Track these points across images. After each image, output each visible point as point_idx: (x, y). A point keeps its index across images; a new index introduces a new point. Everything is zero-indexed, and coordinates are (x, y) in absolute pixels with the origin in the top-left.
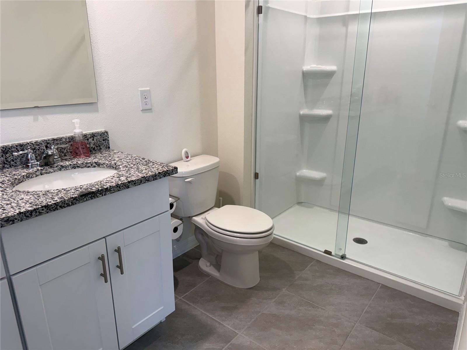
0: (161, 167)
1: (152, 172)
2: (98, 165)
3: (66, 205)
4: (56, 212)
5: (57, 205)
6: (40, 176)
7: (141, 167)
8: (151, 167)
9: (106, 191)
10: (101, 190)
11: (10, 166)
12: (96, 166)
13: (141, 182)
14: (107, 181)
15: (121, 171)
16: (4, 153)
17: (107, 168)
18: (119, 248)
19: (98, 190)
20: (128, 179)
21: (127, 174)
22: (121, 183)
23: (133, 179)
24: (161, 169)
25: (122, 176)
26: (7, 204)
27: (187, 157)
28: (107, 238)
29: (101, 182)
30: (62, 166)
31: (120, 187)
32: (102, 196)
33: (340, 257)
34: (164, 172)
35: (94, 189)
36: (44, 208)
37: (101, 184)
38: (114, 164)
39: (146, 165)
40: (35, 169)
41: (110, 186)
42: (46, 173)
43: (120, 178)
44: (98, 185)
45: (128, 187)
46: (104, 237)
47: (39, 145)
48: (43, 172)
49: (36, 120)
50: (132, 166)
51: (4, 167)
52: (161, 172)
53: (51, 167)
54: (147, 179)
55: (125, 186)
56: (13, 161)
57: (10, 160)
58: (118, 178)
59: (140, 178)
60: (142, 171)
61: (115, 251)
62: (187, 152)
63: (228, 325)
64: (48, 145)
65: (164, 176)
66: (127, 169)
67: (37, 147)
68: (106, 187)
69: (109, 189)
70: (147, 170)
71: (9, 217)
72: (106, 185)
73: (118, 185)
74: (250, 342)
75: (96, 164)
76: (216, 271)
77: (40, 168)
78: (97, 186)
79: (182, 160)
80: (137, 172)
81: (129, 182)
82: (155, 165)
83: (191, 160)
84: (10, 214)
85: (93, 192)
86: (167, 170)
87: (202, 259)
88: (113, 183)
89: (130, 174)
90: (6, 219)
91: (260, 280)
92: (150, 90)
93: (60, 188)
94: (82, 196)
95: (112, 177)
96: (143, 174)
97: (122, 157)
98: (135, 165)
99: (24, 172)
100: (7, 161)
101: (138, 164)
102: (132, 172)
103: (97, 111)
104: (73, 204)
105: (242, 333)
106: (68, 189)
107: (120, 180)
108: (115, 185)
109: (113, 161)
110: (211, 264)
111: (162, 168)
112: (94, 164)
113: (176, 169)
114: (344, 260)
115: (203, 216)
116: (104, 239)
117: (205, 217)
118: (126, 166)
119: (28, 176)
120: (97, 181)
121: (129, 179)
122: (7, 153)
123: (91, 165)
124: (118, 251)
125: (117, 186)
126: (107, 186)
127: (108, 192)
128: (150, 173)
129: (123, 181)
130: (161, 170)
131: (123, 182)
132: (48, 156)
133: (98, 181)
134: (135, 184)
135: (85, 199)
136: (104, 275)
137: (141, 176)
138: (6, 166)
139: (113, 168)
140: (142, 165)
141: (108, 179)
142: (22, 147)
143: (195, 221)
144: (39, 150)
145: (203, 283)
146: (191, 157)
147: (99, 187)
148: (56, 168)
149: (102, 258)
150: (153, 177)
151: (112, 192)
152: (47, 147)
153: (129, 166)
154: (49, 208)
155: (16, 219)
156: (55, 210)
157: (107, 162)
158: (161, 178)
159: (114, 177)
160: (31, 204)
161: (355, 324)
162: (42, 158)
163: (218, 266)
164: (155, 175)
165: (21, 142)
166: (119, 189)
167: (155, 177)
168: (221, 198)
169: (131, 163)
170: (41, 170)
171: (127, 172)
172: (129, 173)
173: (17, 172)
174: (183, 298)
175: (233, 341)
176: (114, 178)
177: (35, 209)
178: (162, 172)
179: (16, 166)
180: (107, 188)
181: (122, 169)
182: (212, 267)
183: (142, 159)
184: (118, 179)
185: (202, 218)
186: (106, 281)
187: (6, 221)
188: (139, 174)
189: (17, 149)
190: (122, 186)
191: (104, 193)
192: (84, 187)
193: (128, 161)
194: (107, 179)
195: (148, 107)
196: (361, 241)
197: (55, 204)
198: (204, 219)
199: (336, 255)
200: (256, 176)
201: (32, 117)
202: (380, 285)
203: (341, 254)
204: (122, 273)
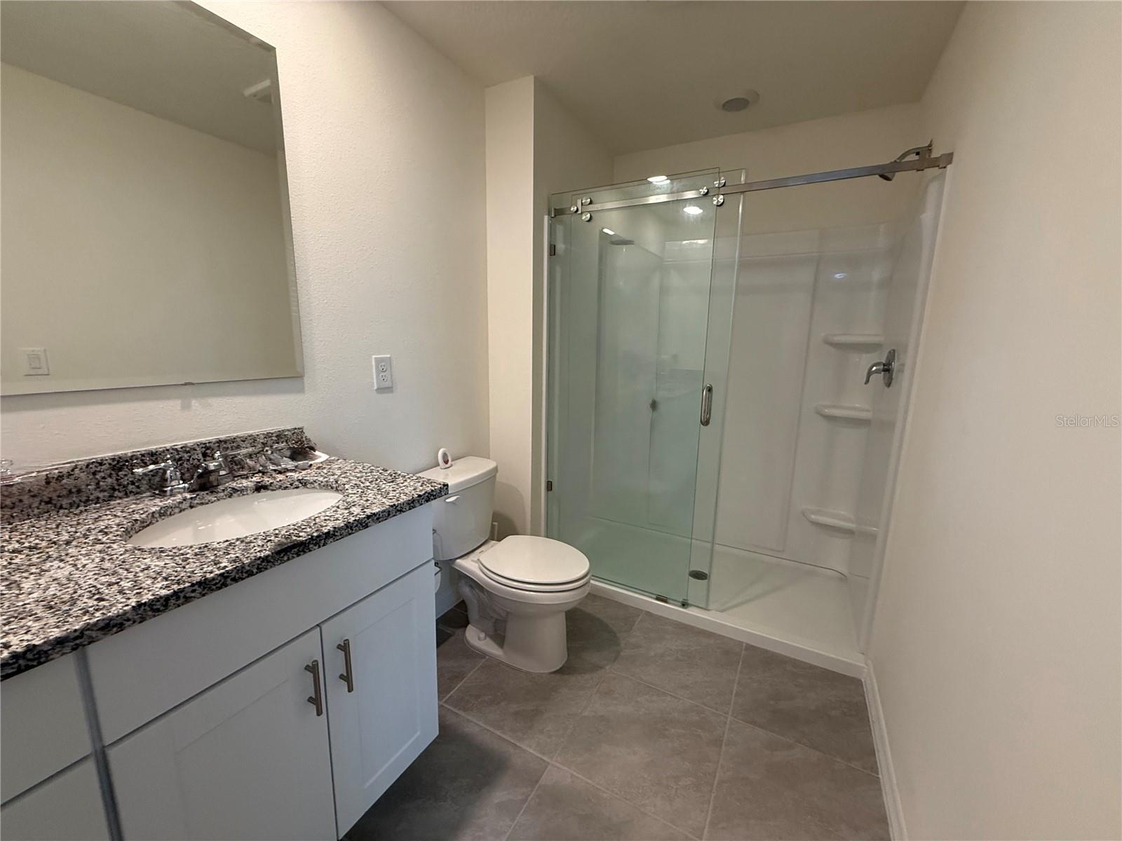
0: (420, 484)
1: (406, 494)
2: (304, 483)
3: (245, 575)
4: (224, 590)
5: (228, 577)
6: (189, 511)
7: (384, 486)
8: (402, 485)
9: (326, 538)
10: (318, 536)
11: (126, 494)
12: (300, 485)
13: (389, 515)
14: (327, 518)
15: (350, 496)
16: (113, 470)
17: (321, 488)
18: (347, 643)
19: (312, 536)
20: (365, 510)
21: (362, 501)
22: (353, 519)
23: (376, 510)
24: (421, 488)
25: (353, 505)
26: (110, 584)
27: (446, 462)
28: (324, 627)
29: (315, 520)
30: (233, 489)
31: (351, 528)
32: (319, 547)
33: (680, 604)
34: (427, 495)
35: (303, 536)
36: (196, 587)
37: (316, 524)
38: (334, 482)
39: (392, 482)
40: (179, 497)
41: (335, 528)
42: (202, 504)
43: (351, 510)
44: (310, 527)
45: (367, 526)
46: (317, 625)
47: (189, 452)
48: (196, 502)
49: (186, 407)
50: (368, 484)
51: (111, 496)
52: (421, 493)
53: (212, 492)
54: (399, 508)
55: (361, 524)
56: (133, 483)
57: (126, 483)
58: (346, 509)
59: (388, 507)
60: (388, 493)
61: (339, 647)
62: (445, 455)
63: (530, 747)
64: (208, 451)
65: (427, 501)
66: (360, 490)
67: (186, 455)
68: (326, 531)
69: (331, 533)
70: (398, 491)
71: (111, 619)
72: (325, 525)
73: (349, 525)
74: (572, 776)
75: (300, 482)
76: (496, 646)
77: (188, 496)
78: (309, 530)
79: (439, 465)
80: (379, 497)
81: (368, 517)
82: (409, 481)
83: (451, 466)
84: (114, 611)
85: (302, 544)
86: (432, 491)
87: (470, 627)
88: (338, 522)
89: (368, 500)
90: (102, 624)
92: (390, 358)
93: (232, 536)
94: (278, 553)
95: (335, 508)
96: (391, 499)
97: (346, 468)
98: (372, 481)
99: (156, 505)
100: (119, 485)
101: (377, 480)
102: (371, 495)
103: (301, 390)
104: (260, 570)
105: (556, 761)
106: (248, 540)
107: (351, 513)
108: (342, 525)
109: (332, 477)
110: (487, 635)
111: (422, 486)
112: (297, 483)
113: (446, 487)
114: (686, 608)
115: (474, 556)
116: (318, 628)
117: (478, 560)
118: (358, 486)
119: (164, 513)
120: (307, 517)
121: (368, 512)
122: (120, 469)
123: (291, 485)
124: (344, 647)
125: (347, 527)
126: (329, 528)
127: (331, 540)
128: (404, 498)
129: (356, 515)
130: (421, 491)
131: (357, 518)
132: (207, 472)
133: (310, 518)
134: (378, 519)
135: (286, 558)
136: (316, 701)
137: (388, 504)
138: (117, 493)
139: (332, 488)
140: (385, 482)
141: (328, 514)
142: (154, 457)
143: (460, 566)
144: (188, 460)
145: (478, 669)
146: (452, 461)
147: (314, 531)
148: (222, 494)
149: (313, 669)
150: (409, 504)
151: (338, 538)
152: (205, 455)
153: (362, 485)
154: (206, 586)
155: (128, 620)
156: (220, 588)
157: (321, 479)
158: (422, 504)
159: (338, 507)
160: (166, 579)
161: (727, 718)
162: (195, 477)
163: (499, 637)
164: (413, 501)
165: (153, 448)
166: (350, 531)
167: (412, 505)
168: (496, 523)
169: (365, 480)
170: (191, 498)
171: (361, 496)
172: (365, 499)
173: (141, 506)
175: (542, 781)
176: (338, 510)
177: (176, 593)
178: (424, 494)
179: (137, 493)
180: (328, 532)
181: (350, 491)
182: (488, 639)
183: (383, 470)
184: (347, 511)
185: (473, 561)
186: (319, 713)
187: (102, 629)
188: (384, 500)
189: (142, 460)
190: (357, 526)
191: (323, 542)
192: (283, 532)
193: (359, 475)
194: (324, 512)
195: (387, 384)
196: (699, 575)
197: (222, 575)
198: (476, 562)
199: (674, 602)
200: (549, 486)
201: (178, 402)
202: (744, 645)
203: (681, 600)
204: (350, 689)
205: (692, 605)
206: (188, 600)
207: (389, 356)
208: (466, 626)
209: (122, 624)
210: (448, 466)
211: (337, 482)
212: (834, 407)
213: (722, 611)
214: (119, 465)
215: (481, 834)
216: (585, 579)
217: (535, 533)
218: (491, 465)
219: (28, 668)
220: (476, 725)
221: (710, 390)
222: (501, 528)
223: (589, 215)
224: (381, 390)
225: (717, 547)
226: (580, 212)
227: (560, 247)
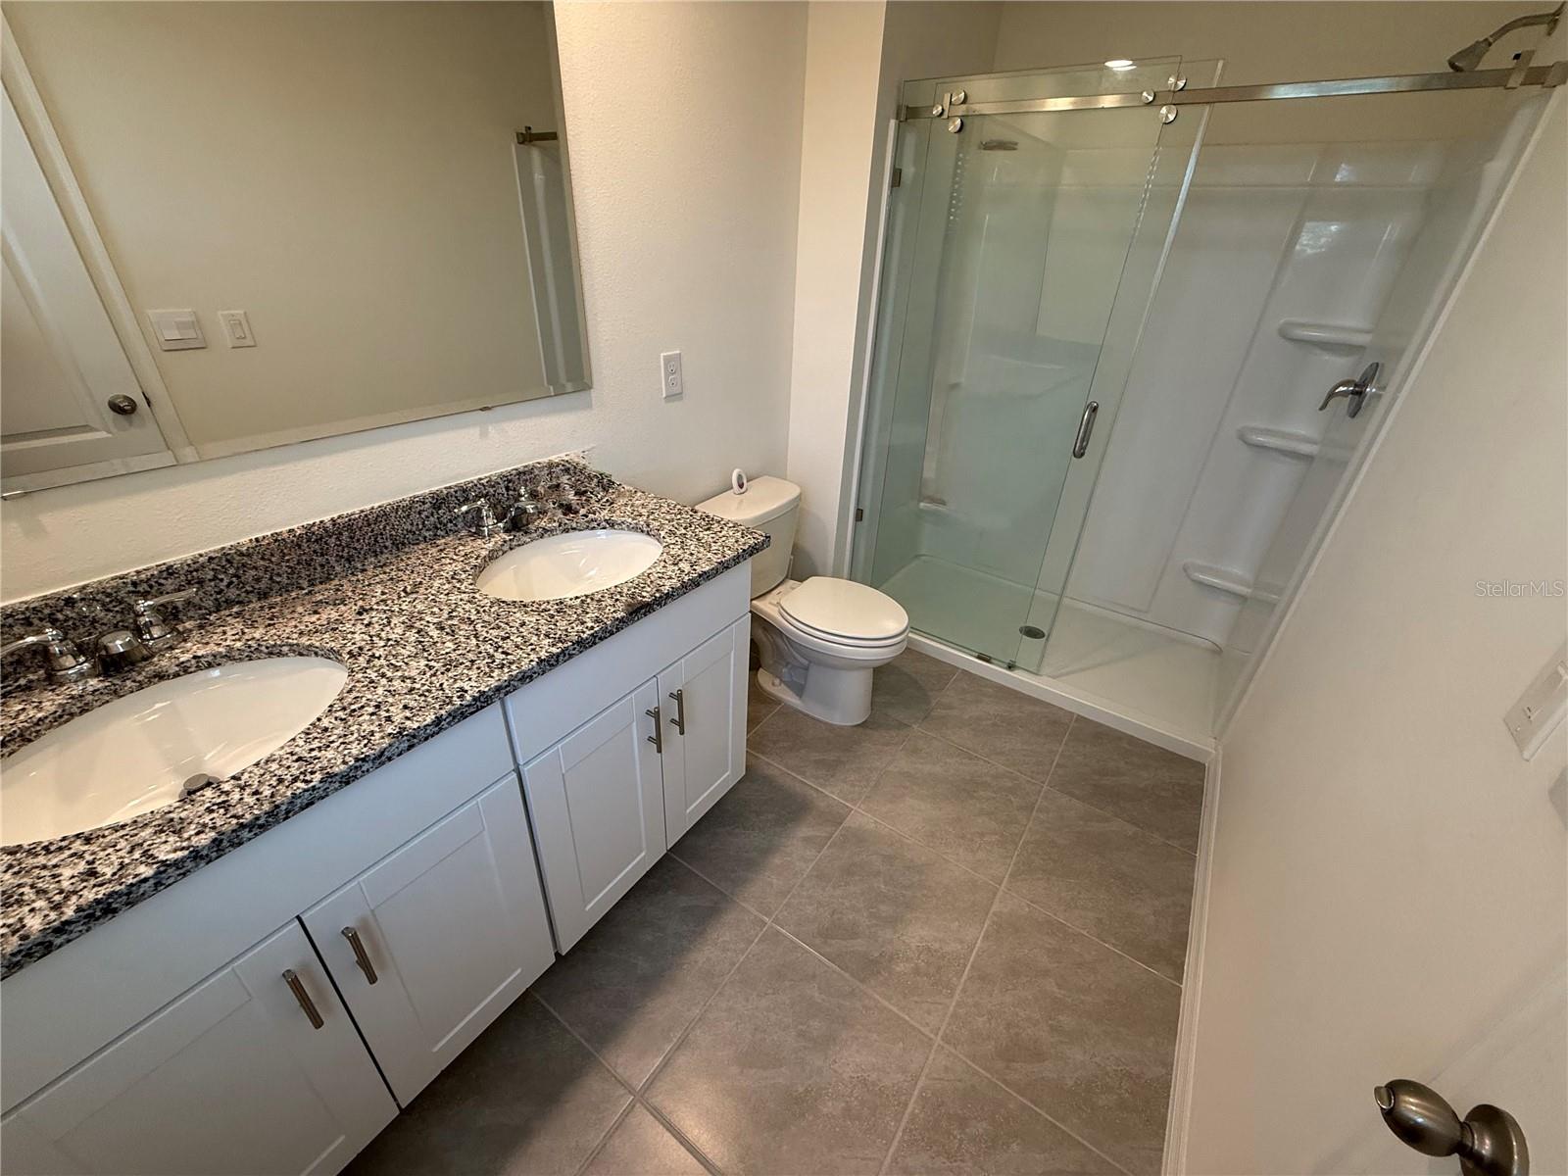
0: (739, 534)
1: (729, 547)
2: (611, 524)
3: (609, 635)
6: (510, 553)
7: (701, 534)
8: (721, 535)
9: (666, 598)
10: (661, 597)
11: (447, 533)
12: (608, 526)
13: (717, 573)
14: (660, 575)
15: (671, 546)
16: (434, 508)
17: (629, 530)
18: (680, 693)
19: (654, 596)
20: (695, 567)
21: (687, 555)
22: (686, 577)
23: (704, 567)
24: (742, 539)
25: (680, 560)
26: (503, 639)
28: (659, 676)
29: (649, 577)
30: (544, 529)
31: (685, 587)
32: (660, 607)
33: (1005, 665)
35: (647, 597)
37: (652, 581)
38: (644, 525)
39: (708, 529)
40: (498, 539)
41: (672, 587)
42: (519, 545)
43: (680, 565)
44: (649, 585)
45: (698, 585)
46: (654, 676)
47: (493, 486)
48: (514, 542)
49: (484, 434)
50: (683, 530)
51: (435, 535)
53: (526, 533)
54: (726, 565)
55: (694, 584)
56: (451, 522)
57: (445, 521)
58: (674, 564)
59: (715, 563)
60: (710, 546)
61: (675, 697)
62: (740, 477)
63: (833, 793)
64: (510, 485)
66: (678, 539)
67: (492, 490)
68: (664, 590)
69: (670, 592)
70: (719, 543)
72: (661, 583)
73: (683, 584)
74: (876, 823)
75: (608, 523)
76: (793, 694)
77: (506, 537)
78: (648, 589)
79: (731, 489)
80: (702, 550)
81: (700, 576)
82: (726, 528)
83: (746, 491)
85: (648, 604)
87: (761, 670)
88: (673, 580)
89: (692, 554)
91: (873, 709)
92: (679, 355)
94: (629, 613)
95: (663, 562)
96: (715, 553)
98: (686, 527)
99: (483, 547)
100: (440, 524)
102: (692, 547)
103: (589, 406)
104: (618, 630)
105: (859, 808)
106: (598, 598)
107: (681, 570)
108: (678, 584)
110: (782, 681)
111: (743, 536)
112: (604, 523)
114: (1011, 671)
115: (773, 597)
116: (655, 679)
117: (777, 603)
118: (674, 534)
119: (491, 557)
120: (640, 573)
121: (699, 570)
122: (439, 507)
123: (598, 525)
124: (679, 697)
125: (682, 586)
126: (666, 587)
127: (670, 599)
128: (730, 554)
129: (687, 573)
130: (743, 543)
131: (689, 577)
133: (643, 574)
134: (708, 577)
135: (637, 619)
136: (657, 741)
137: (714, 559)
138: (439, 532)
139: (642, 531)
140: (701, 529)
141: (658, 569)
142: (466, 493)
143: (762, 609)
144: (494, 495)
146: (748, 481)
147: (653, 590)
148: (535, 535)
149: (656, 715)
151: (676, 598)
152: (508, 490)
153: (678, 532)
155: (535, 673)
156: (591, 646)
157: (630, 520)
158: (745, 560)
159: (665, 561)
162: (507, 514)
164: (738, 557)
165: (462, 482)
166: (685, 591)
167: (736, 560)
169: (678, 524)
170: (510, 540)
171: (683, 548)
172: (689, 552)
173: (468, 548)
175: (846, 824)
176: (668, 566)
177: (562, 650)
178: (748, 548)
179: (458, 535)
181: (668, 540)
182: (783, 685)
183: (691, 510)
184: (676, 568)
185: (770, 603)
186: (660, 751)
188: (709, 555)
189: (456, 497)
191: (663, 602)
192: (625, 591)
193: (668, 517)
194: (654, 567)
195: (676, 390)
196: (1033, 633)
197: (592, 635)
198: (774, 605)
199: (1000, 662)
200: (859, 515)
201: (477, 429)
202: (1074, 715)
203: (1008, 661)
204: (682, 732)
205: (1019, 668)
206: (571, 656)
207: (678, 352)
208: (758, 669)
209: (531, 676)
210: (743, 490)
211: (648, 526)
212: (1268, 432)
213: (1054, 677)
214: (439, 501)
215: (789, 859)
216: (903, 636)
217: (836, 574)
220: (775, 766)
221: (1095, 409)
223: (958, 122)
224: (670, 398)
226: (945, 116)
227: (909, 171)
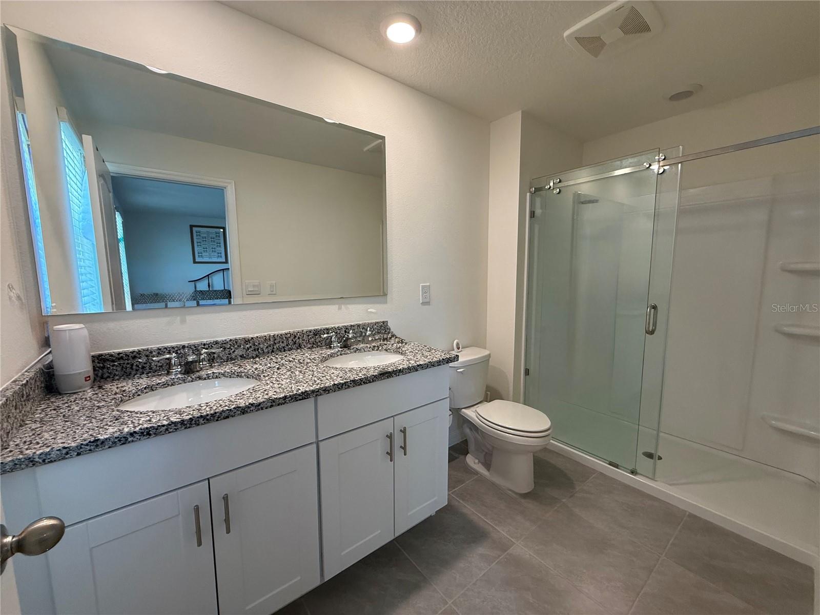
0: (443, 354)
1: (436, 358)
3: (368, 382)
4: (360, 386)
5: (362, 381)
6: (340, 356)
7: (425, 353)
8: (434, 354)
10: (396, 371)
11: (318, 346)
13: (427, 367)
14: (399, 364)
15: (409, 356)
16: (314, 335)
18: (405, 428)
19: (393, 370)
20: (416, 362)
22: (411, 366)
23: (421, 363)
24: (444, 356)
25: (411, 360)
26: (323, 377)
27: (458, 348)
28: (395, 417)
29: (394, 364)
30: (356, 349)
31: (411, 369)
32: (396, 376)
33: (629, 471)
34: (447, 360)
35: (390, 370)
36: (352, 382)
39: (429, 352)
40: (337, 350)
41: (403, 368)
42: (345, 354)
43: (410, 362)
45: (417, 370)
46: (392, 416)
48: (343, 352)
49: (340, 308)
50: (417, 351)
51: (313, 347)
52: (444, 358)
53: (349, 349)
54: (432, 364)
56: (320, 342)
57: (318, 341)
58: (407, 361)
60: (427, 357)
61: (401, 430)
62: (458, 344)
63: (503, 530)
65: (447, 363)
66: (413, 354)
67: (339, 331)
69: (402, 370)
70: (432, 356)
71: (326, 387)
72: (398, 366)
74: (530, 555)
76: (486, 470)
77: (340, 349)
78: (392, 367)
79: (454, 350)
80: (423, 358)
81: (418, 366)
82: (437, 352)
83: (461, 351)
84: (327, 385)
85: (389, 372)
86: (450, 358)
87: (469, 455)
88: (404, 366)
90: (324, 389)
91: (535, 486)
92: (429, 286)
93: (362, 367)
94: (381, 374)
95: (402, 361)
96: (428, 359)
98: (419, 351)
99: (329, 352)
100: (316, 342)
101: (421, 350)
102: (419, 357)
103: (386, 302)
104: (373, 381)
105: (520, 543)
106: (368, 368)
108: (406, 367)
110: (479, 462)
113: (457, 357)
114: (635, 475)
115: (473, 409)
116: (393, 418)
117: (476, 410)
118: (413, 352)
119: (332, 356)
120: (390, 363)
121: (418, 363)
122: (316, 335)
124: (404, 431)
125: (409, 368)
126: (400, 368)
127: (403, 373)
129: (412, 364)
132: (348, 339)
133: (392, 363)
134: (422, 368)
135: (383, 378)
136: (390, 454)
137: (427, 361)
138: (314, 346)
139: (399, 353)
141: (399, 362)
142: (327, 330)
143: (464, 413)
144: (340, 333)
145: (473, 480)
146: (462, 348)
147: (394, 368)
148: (352, 351)
149: (390, 437)
150: (437, 363)
151: (406, 373)
152: (345, 332)
154: (356, 383)
155: (331, 390)
158: (444, 364)
159: (404, 360)
160: (341, 377)
161: (660, 557)
162: (342, 341)
163: (487, 465)
165: (327, 327)
166: (410, 372)
167: (439, 363)
168: (489, 393)
170: (341, 351)
171: (414, 357)
172: (416, 358)
173: (323, 352)
174: (452, 493)
175: (510, 551)
177: (345, 382)
179: (321, 347)
180: (400, 370)
181: (409, 354)
182: (480, 464)
183: (424, 346)
185: (472, 411)
186: (391, 461)
187: (324, 390)
188: (425, 359)
189: (324, 332)
190: (413, 369)
191: (399, 373)
192: (381, 367)
193: (412, 348)
195: (427, 300)
196: (650, 456)
197: (360, 379)
198: (474, 412)
199: (625, 469)
200: (527, 372)
201: (337, 306)
202: (687, 513)
203: (630, 469)
204: (405, 454)
205: (641, 474)
206: (349, 387)
207: (428, 284)
208: (467, 454)
209: (329, 391)
210: (459, 351)
211: (402, 350)
213: (670, 485)
214: (317, 333)
216: (547, 432)
217: (516, 400)
218: (486, 352)
219: (305, 399)
220: (469, 509)
221: (654, 308)
222: (491, 394)
223: (558, 190)
224: (423, 304)
225: (661, 434)
226: (552, 188)
227: (538, 212)
